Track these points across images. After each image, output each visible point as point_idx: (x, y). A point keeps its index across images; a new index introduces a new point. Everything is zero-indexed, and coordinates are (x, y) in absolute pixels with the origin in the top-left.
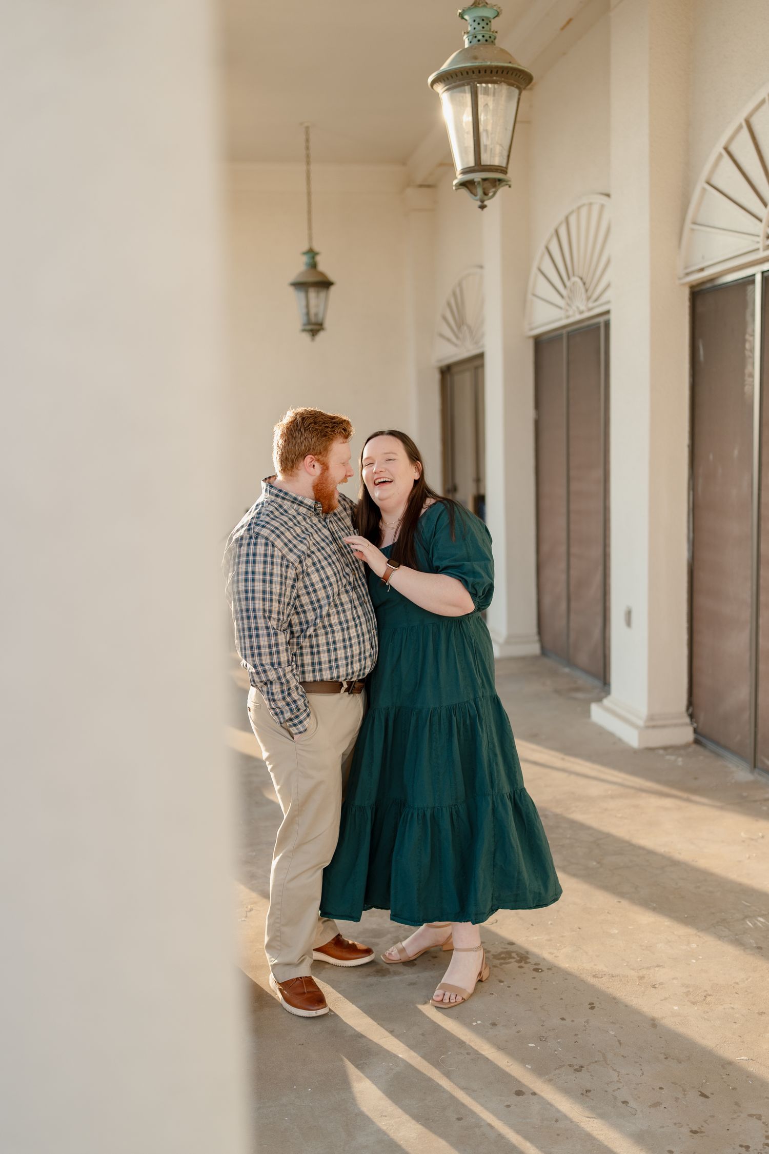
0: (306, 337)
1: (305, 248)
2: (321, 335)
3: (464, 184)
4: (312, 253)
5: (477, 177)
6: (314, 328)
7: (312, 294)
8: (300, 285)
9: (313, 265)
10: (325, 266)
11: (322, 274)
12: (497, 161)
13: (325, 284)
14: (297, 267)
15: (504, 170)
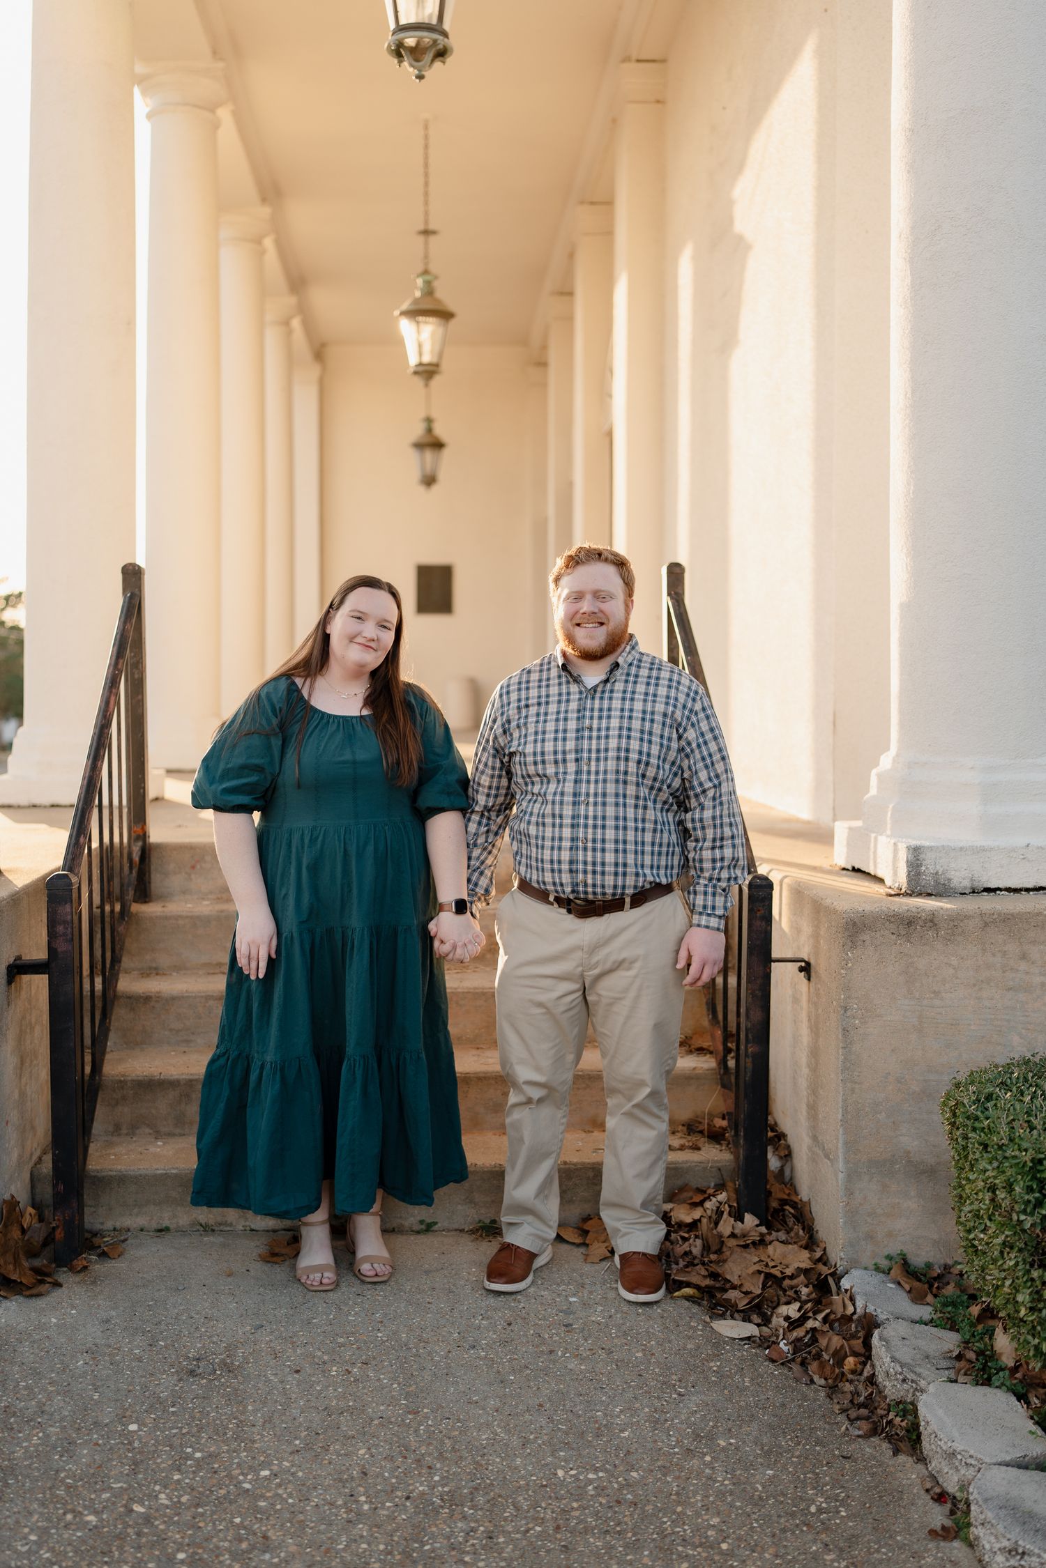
0: (422, 489)
1: (423, 415)
2: (435, 488)
3: (416, 373)
4: (429, 421)
5: (421, 369)
6: (429, 481)
7: (429, 455)
8: (419, 446)
9: (429, 431)
10: (440, 431)
11: (436, 438)
12: (435, 360)
13: (438, 445)
14: (418, 431)
15: (437, 365)
